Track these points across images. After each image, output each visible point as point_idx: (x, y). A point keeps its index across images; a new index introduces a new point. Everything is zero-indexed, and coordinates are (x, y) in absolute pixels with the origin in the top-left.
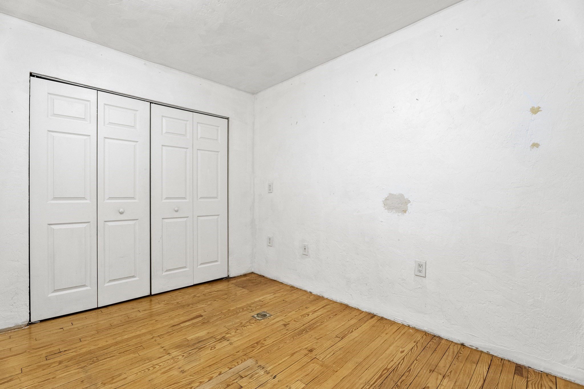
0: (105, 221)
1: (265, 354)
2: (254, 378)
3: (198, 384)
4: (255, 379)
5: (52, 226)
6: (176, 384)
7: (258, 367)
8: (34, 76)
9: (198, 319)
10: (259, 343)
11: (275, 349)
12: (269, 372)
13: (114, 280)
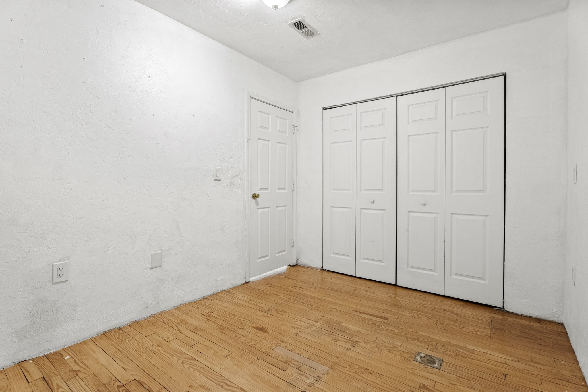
0: (361, 208)
1: (342, 378)
2: (300, 377)
3: (284, 345)
4: (298, 377)
5: (333, 208)
6: (281, 336)
7: (318, 377)
8: (325, 109)
9: (378, 318)
10: (361, 368)
11: (358, 385)
12: (311, 387)
13: (367, 259)
